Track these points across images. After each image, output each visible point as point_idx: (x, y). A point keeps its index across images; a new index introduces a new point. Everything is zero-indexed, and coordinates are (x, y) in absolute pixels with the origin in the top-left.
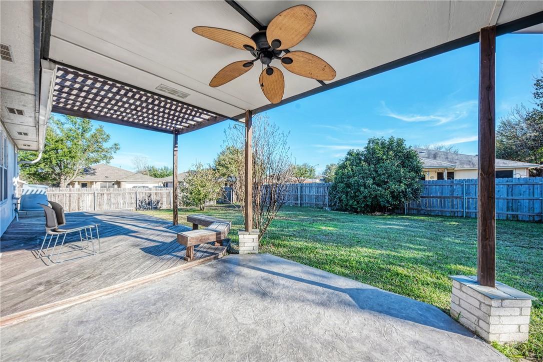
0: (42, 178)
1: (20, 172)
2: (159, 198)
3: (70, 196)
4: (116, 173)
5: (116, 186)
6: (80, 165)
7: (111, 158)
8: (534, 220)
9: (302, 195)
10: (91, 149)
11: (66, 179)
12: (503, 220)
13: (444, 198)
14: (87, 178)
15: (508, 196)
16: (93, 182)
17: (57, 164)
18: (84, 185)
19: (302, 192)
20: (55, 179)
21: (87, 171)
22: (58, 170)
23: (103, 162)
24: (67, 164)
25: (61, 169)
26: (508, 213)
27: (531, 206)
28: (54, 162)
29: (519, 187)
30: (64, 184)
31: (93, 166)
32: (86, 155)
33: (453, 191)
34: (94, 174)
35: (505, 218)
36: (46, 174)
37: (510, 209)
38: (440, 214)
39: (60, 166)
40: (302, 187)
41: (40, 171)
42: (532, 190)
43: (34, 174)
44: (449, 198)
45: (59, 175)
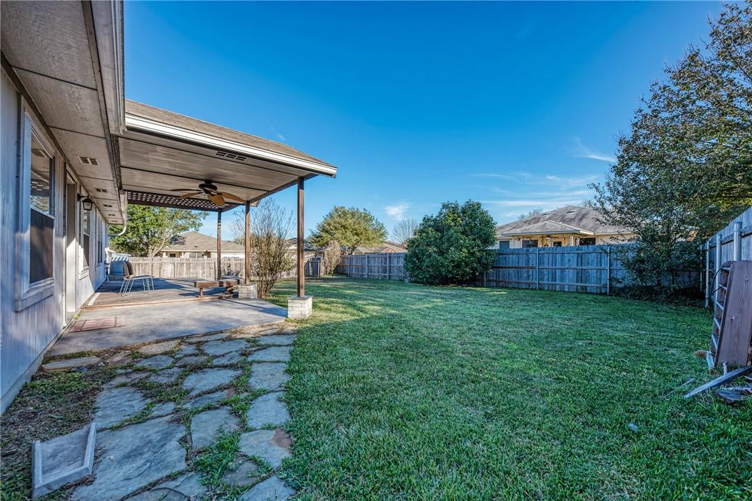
0: (130, 248)
1: (110, 242)
2: (238, 269)
3: (152, 266)
4: (207, 242)
5: (205, 257)
6: (168, 233)
7: (200, 225)
8: (601, 292)
9: (390, 266)
10: (178, 216)
11: (153, 250)
12: (573, 292)
13: (521, 268)
14: (175, 248)
15: (577, 265)
16: (181, 252)
17: (145, 233)
18: (173, 255)
19: (390, 263)
20: (143, 249)
21: (176, 240)
22: (145, 240)
23: (192, 230)
24: (154, 233)
25: (148, 238)
26: (578, 284)
27: (599, 276)
28: (141, 230)
29: (588, 256)
30: (151, 254)
31: (182, 234)
32: (173, 223)
33: (528, 261)
34: (183, 243)
35: (575, 291)
36: (134, 244)
37: (580, 280)
38: (516, 286)
39: (147, 236)
40: (390, 257)
41: (128, 241)
42: (599, 259)
43: (123, 244)
44: (524, 268)
45: (147, 244)
